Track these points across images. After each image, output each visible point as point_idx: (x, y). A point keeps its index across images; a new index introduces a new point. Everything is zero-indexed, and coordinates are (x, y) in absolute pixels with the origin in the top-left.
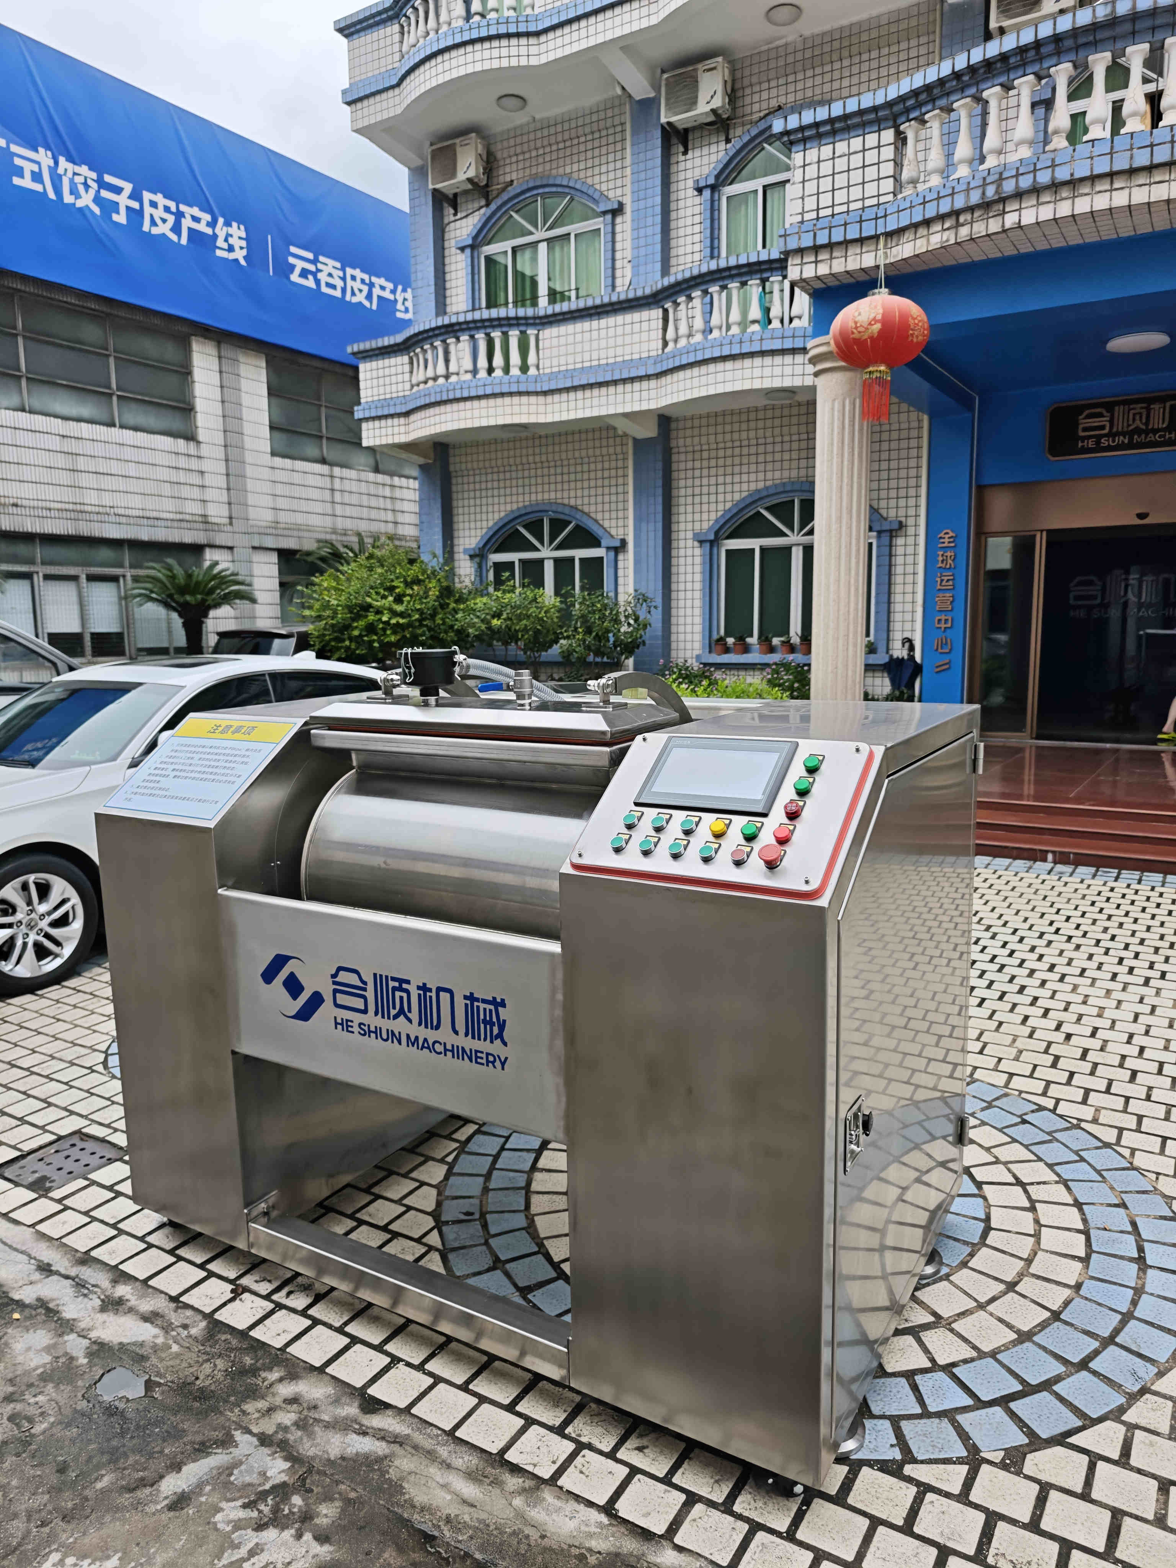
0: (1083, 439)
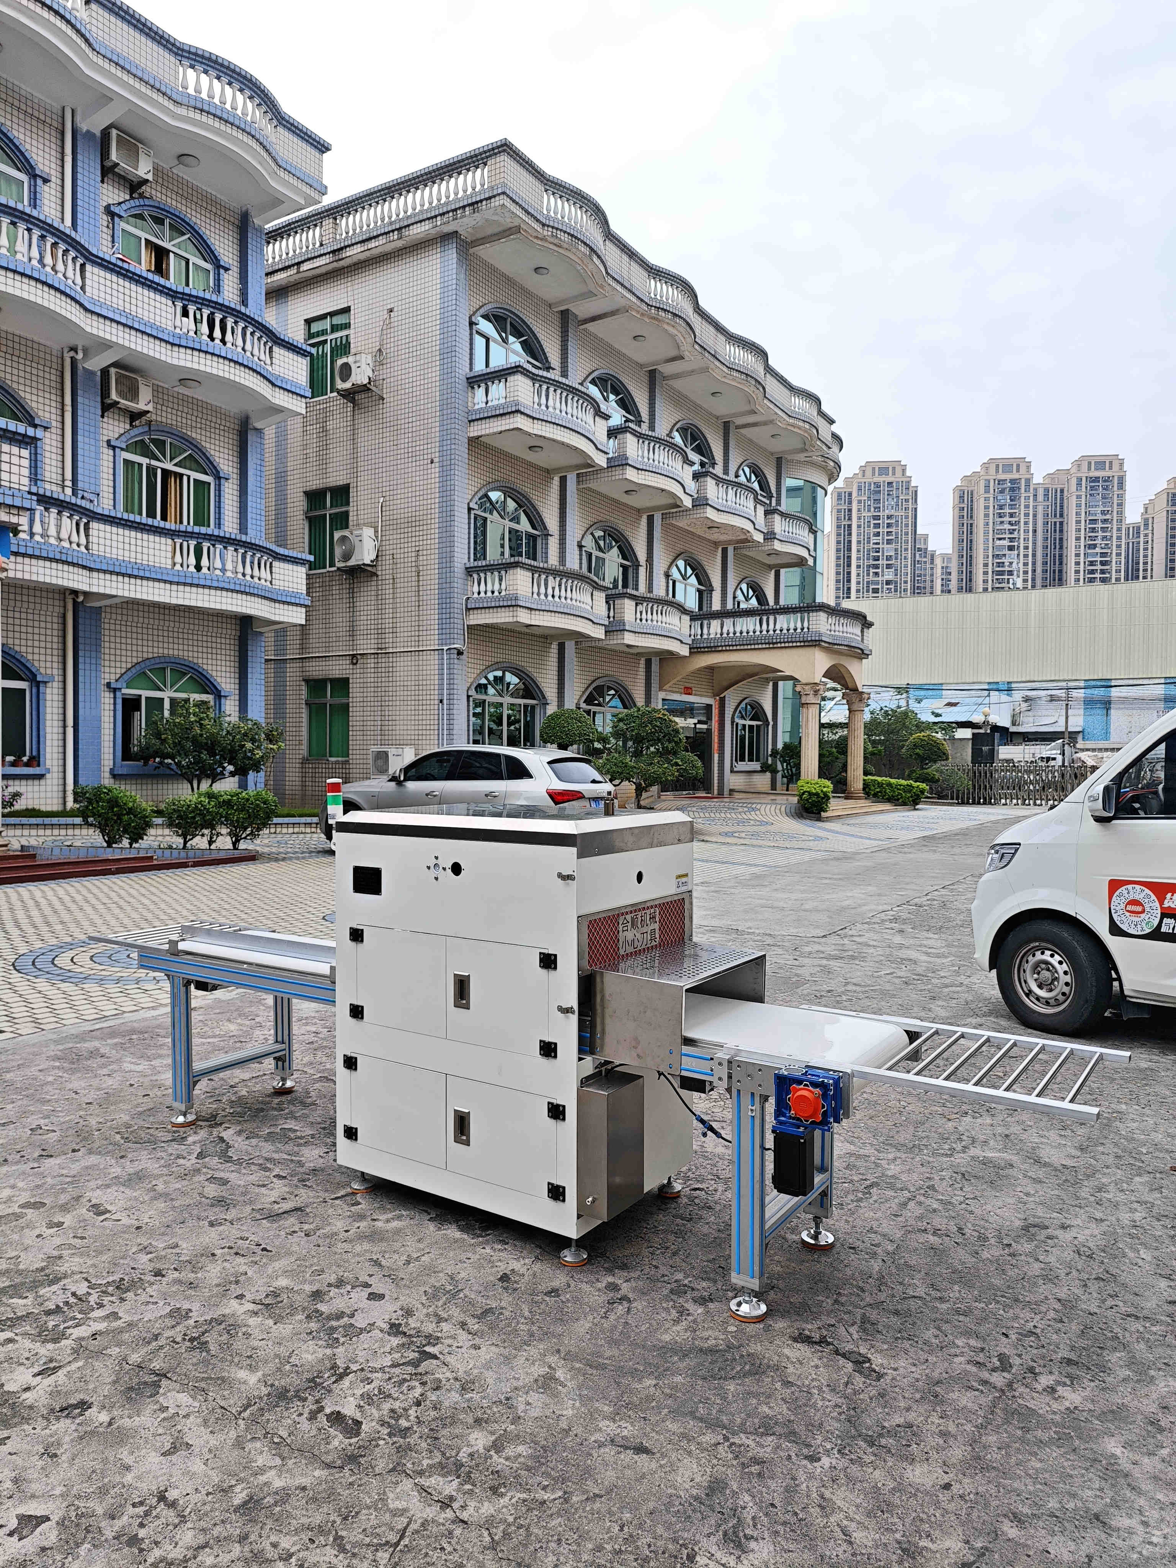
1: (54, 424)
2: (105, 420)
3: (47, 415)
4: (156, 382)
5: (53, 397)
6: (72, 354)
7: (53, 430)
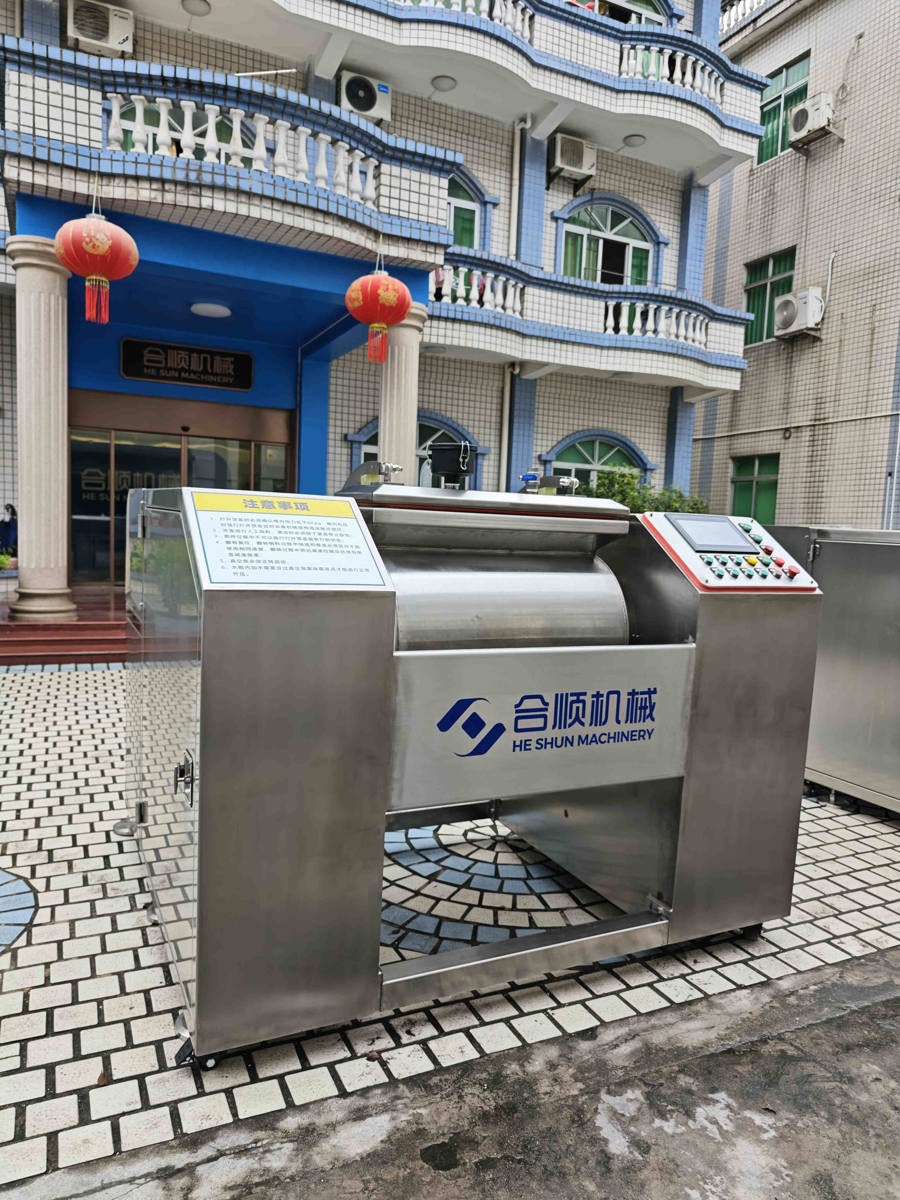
0: (148, 367)
1: (502, 200)
2: (550, 192)
3: (497, 192)
4: (601, 148)
5: (503, 173)
6: (522, 125)
7: (501, 206)
